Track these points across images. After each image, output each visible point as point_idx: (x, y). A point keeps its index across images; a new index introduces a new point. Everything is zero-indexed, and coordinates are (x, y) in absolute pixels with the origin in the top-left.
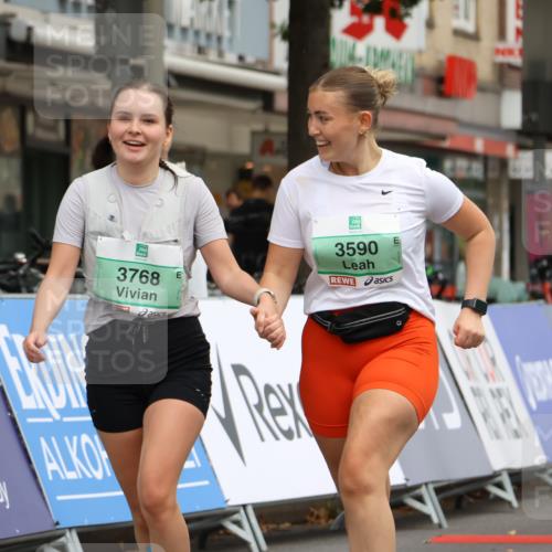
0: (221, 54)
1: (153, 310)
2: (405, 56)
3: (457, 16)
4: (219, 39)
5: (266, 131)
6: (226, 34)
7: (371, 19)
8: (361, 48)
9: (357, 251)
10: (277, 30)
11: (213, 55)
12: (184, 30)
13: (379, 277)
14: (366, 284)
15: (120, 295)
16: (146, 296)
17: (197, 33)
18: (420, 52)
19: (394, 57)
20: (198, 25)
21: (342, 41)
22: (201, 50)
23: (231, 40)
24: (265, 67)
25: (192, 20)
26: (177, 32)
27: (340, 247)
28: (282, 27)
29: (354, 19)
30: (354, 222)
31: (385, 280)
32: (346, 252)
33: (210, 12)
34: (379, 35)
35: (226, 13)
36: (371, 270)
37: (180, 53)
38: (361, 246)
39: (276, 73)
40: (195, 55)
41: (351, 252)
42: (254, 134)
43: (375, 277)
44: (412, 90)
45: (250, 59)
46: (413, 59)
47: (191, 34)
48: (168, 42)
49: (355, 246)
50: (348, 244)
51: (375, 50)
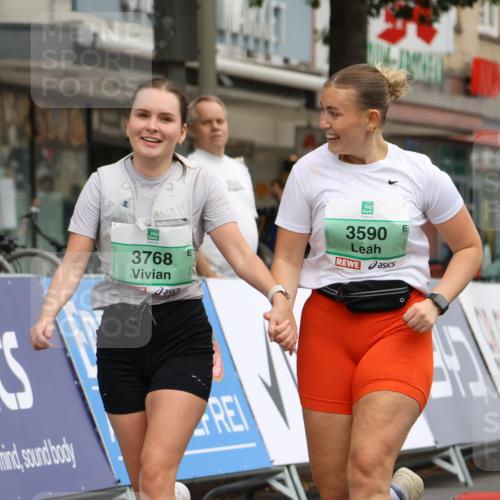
0: (268, 57)
1: (168, 288)
2: (435, 58)
3: (483, 23)
4: (267, 43)
5: (309, 127)
6: (273, 39)
7: (404, 25)
8: (395, 51)
9: (367, 235)
10: (319, 35)
11: (260, 58)
12: (234, 36)
13: (382, 261)
14: (370, 268)
15: (136, 277)
16: (160, 275)
17: (246, 38)
18: (449, 55)
19: (425, 59)
20: (247, 31)
21: (378, 46)
22: (250, 54)
23: (277, 45)
24: (308, 69)
25: (242, 27)
26: (228, 38)
27: (351, 229)
28: (323, 32)
29: (389, 26)
30: (367, 207)
31: (388, 265)
32: (357, 235)
33: (258, 19)
34: (411, 40)
35: (273, 20)
36: (377, 255)
37: (231, 56)
38: (372, 231)
39: (318, 74)
40: (245, 58)
41: (361, 235)
42: (298, 129)
43: (379, 261)
44: (441, 89)
45: (294, 62)
46: (442, 62)
47: (240, 40)
48: (220, 47)
49: (365, 231)
50: (359, 228)
51: (408, 53)
